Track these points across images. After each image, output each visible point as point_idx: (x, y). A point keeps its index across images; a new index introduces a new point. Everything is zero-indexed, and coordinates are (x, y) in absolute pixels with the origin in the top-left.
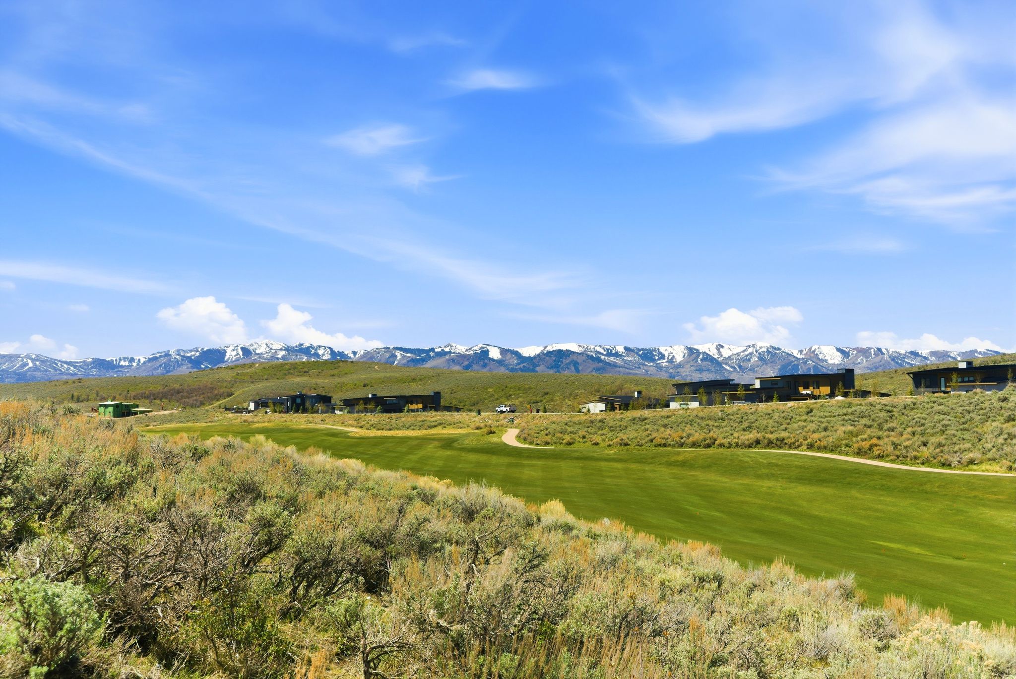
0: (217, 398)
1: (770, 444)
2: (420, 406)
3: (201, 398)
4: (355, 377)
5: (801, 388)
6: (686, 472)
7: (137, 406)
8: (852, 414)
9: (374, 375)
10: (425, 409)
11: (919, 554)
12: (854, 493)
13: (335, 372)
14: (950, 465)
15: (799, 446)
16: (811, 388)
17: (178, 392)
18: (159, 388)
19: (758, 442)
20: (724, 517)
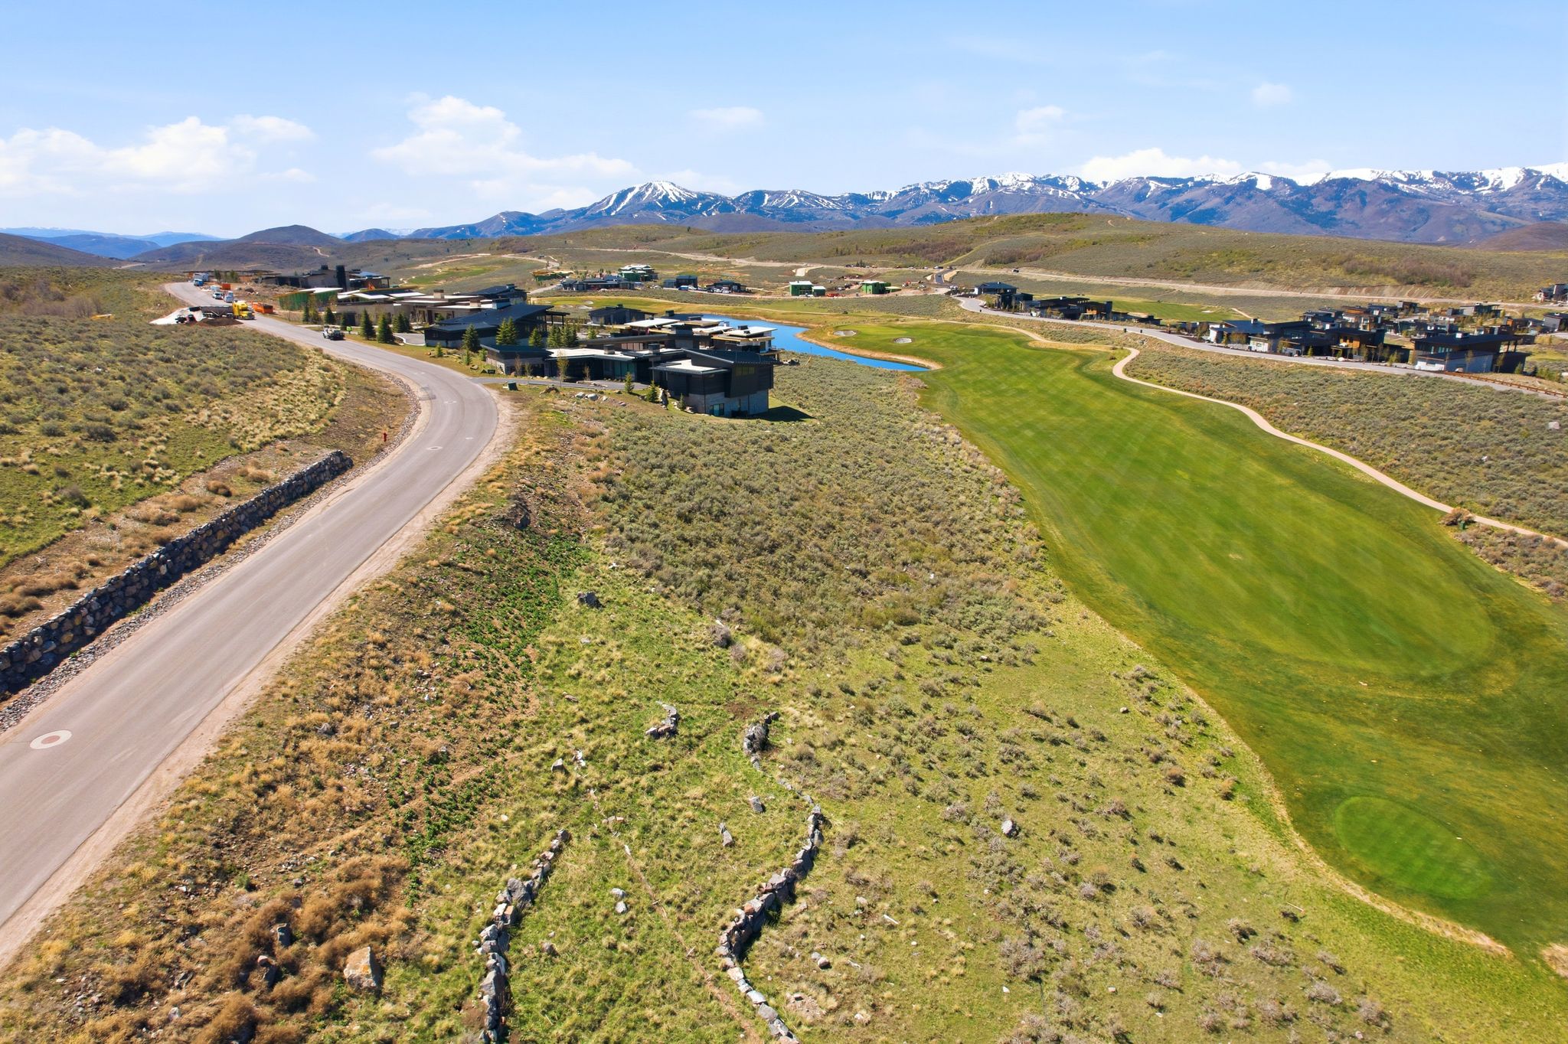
2: (1095, 312)
4: (1086, 233)
10: (1100, 315)
13: (1068, 226)
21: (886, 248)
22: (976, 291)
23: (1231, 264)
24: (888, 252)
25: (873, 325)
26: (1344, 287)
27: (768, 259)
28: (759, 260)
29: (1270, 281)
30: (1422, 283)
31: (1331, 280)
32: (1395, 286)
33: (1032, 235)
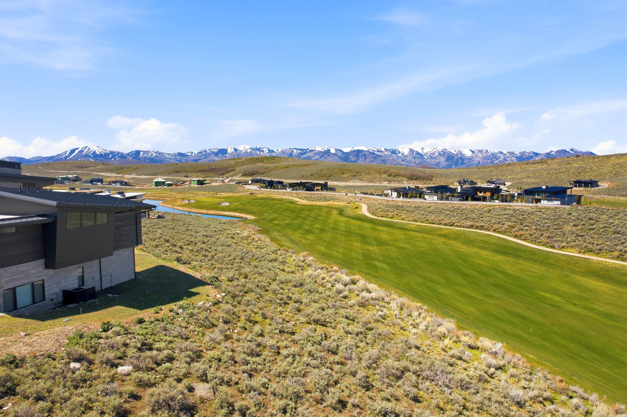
0: (229, 172)
1: (477, 228)
2: (320, 188)
3: (223, 172)
4: (282, 163)
5: (478, 193)
6: (448, 241)
7: (206, 181)
8: (508, 215)
9: (289, 163)
10: (322, 189)
11: (559, 302)
12: (521, 261)
13: (274, 161)
14: (554, 247)
15: (489, 230)
16: (483, 193)
17: (214, 169)
18: (207, 168)
19: (472, 226)
20: (477, 274)
21: (197, 170)
22: (250, 182)
23: (343, 174)
24: (198, 171)
25: (203, 197)
26: (390, 181)
27: (143, 175)
28: (137, 175)
29: (361, 180)
30: (416, 179)
31: (384, 179)
32: (407, 181)
33: (260, 165)
